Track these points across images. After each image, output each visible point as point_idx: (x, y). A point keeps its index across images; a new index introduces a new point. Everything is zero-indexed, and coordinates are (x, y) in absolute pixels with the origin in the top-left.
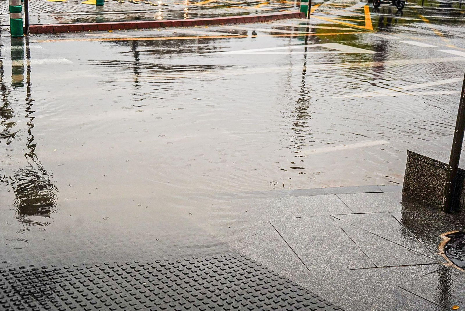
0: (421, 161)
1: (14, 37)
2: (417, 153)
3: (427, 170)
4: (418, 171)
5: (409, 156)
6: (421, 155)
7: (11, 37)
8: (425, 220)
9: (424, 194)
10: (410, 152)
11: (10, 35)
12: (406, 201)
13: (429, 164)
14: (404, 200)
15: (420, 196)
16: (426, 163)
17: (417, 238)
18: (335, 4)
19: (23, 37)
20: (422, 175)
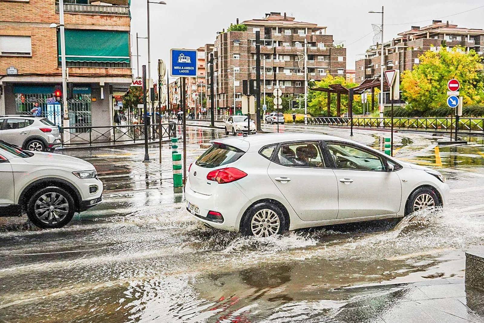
0: (475, 260)
1: (176, 187)
2: (472, 254)
3: (480, 266)
4: (474, 267)
5: (467, 257)
6: (475, 256)
7: (174, 187)
8: (481, 302)
9: (480, 284)
10: (467, 254)
11: (173, 185)
12: (468, 289)
13: (481, 262)
14: (466, 289)
15: (478, 286)
16: (479, 261)
17: (475, 314)
18: (412, 147)
19: (182, 187)
20: (478, 270)
